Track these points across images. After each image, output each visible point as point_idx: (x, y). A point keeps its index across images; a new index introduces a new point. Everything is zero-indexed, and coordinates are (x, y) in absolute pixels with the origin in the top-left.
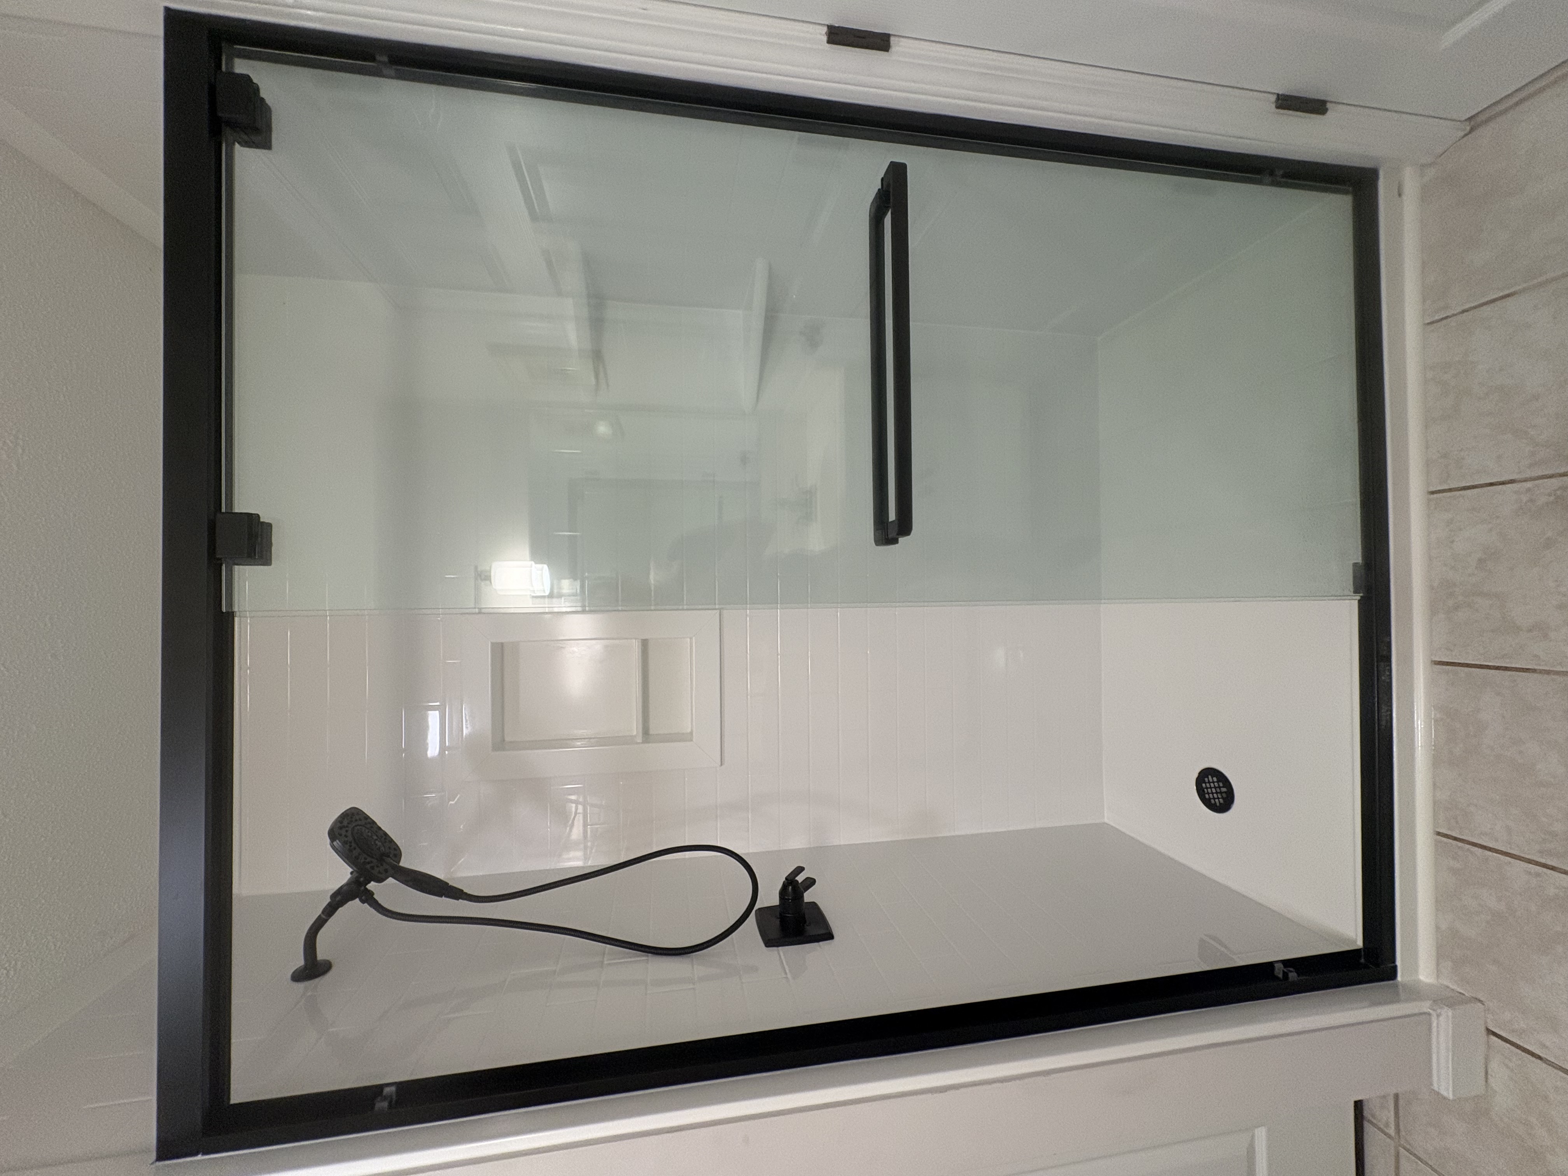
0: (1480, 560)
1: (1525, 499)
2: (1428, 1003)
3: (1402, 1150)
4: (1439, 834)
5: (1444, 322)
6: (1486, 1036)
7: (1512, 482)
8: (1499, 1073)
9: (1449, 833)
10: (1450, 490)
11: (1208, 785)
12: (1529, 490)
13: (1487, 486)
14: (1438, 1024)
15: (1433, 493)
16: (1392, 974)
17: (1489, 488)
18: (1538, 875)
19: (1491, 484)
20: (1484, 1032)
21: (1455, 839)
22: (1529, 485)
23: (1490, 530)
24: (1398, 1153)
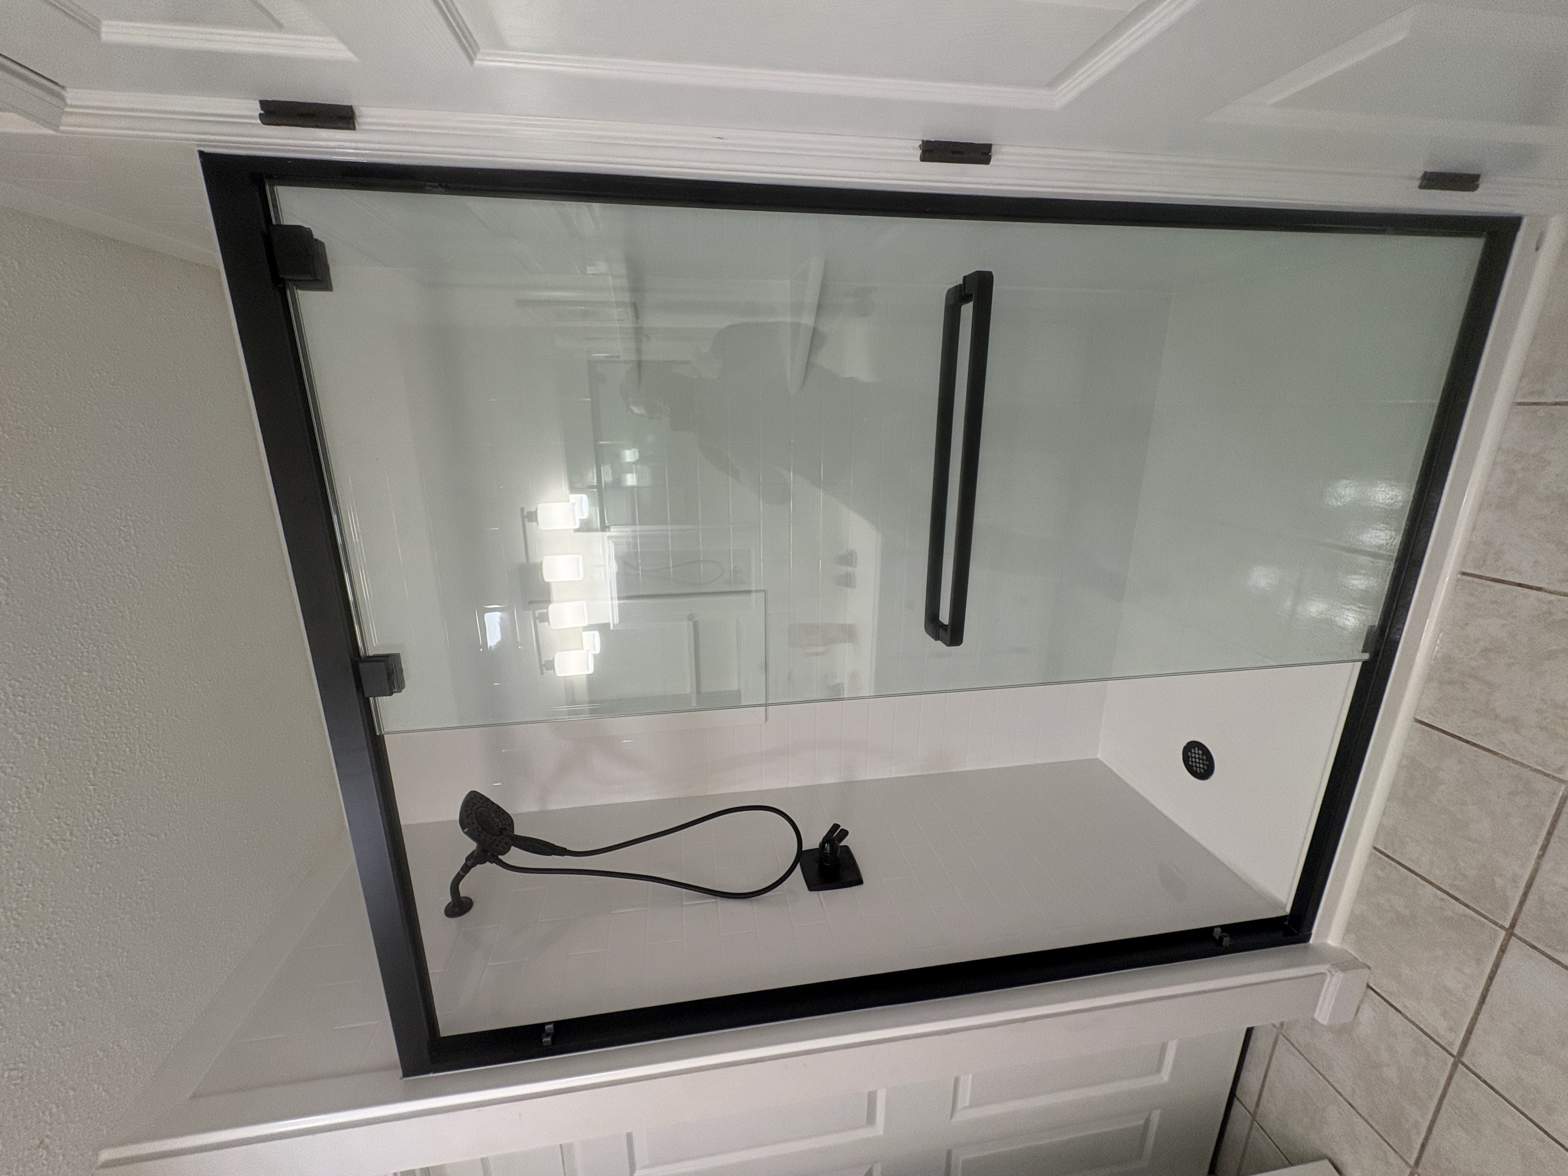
0: (1486, 650)
1: (1545, 608)
2: (1327, 966)
3: (1281, 1037)
4: (1375, 848)
5: (1534, 407)
6: (1365, 988)
7: (1539, 589)
8: (1367, 1014)
9: (1384, 851)
10: (1480, 577)
11: (1193, 755)
12: (1551, 602)
13: (1515, 586)
14: (1330, 981)
15: (1464, 574)
16: (1306, 938)
17: (1516, 587)
18: (1442, 900)
19: (1520, 585)
20: (1365, 985)
21: (1388, 856)
22: (1553, 597)
23: (1503, 626)
24: (1278, 1038)
